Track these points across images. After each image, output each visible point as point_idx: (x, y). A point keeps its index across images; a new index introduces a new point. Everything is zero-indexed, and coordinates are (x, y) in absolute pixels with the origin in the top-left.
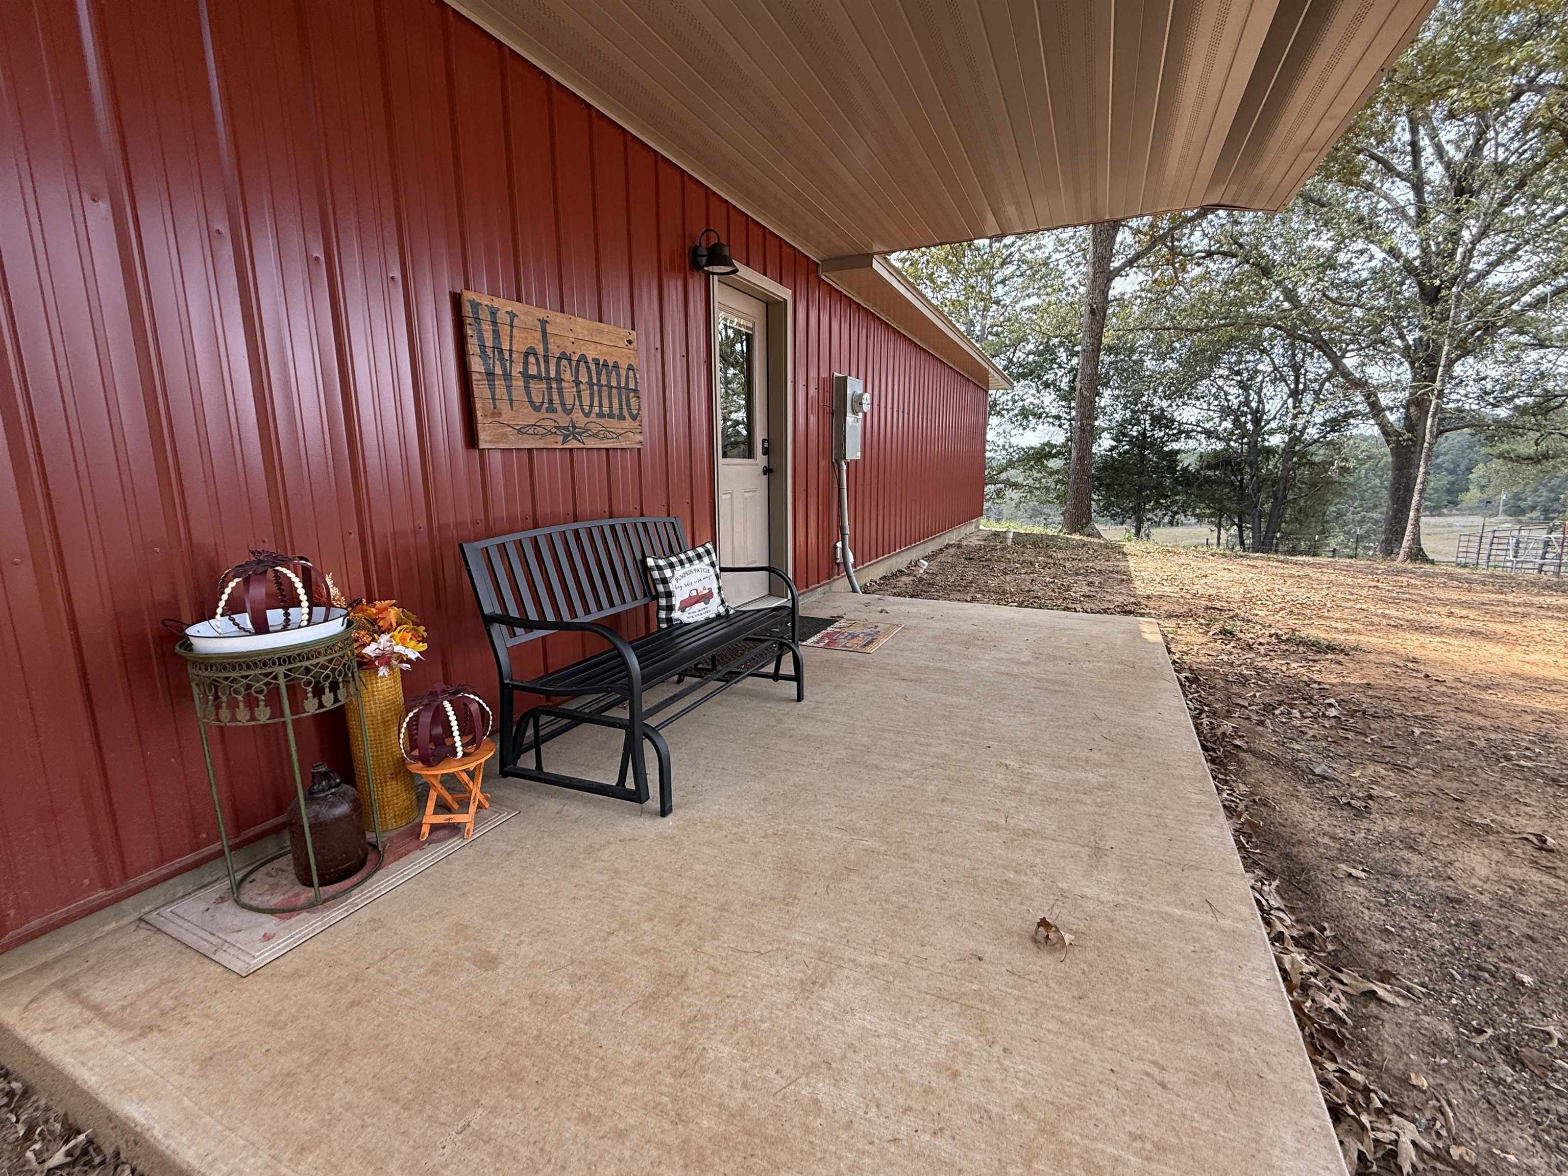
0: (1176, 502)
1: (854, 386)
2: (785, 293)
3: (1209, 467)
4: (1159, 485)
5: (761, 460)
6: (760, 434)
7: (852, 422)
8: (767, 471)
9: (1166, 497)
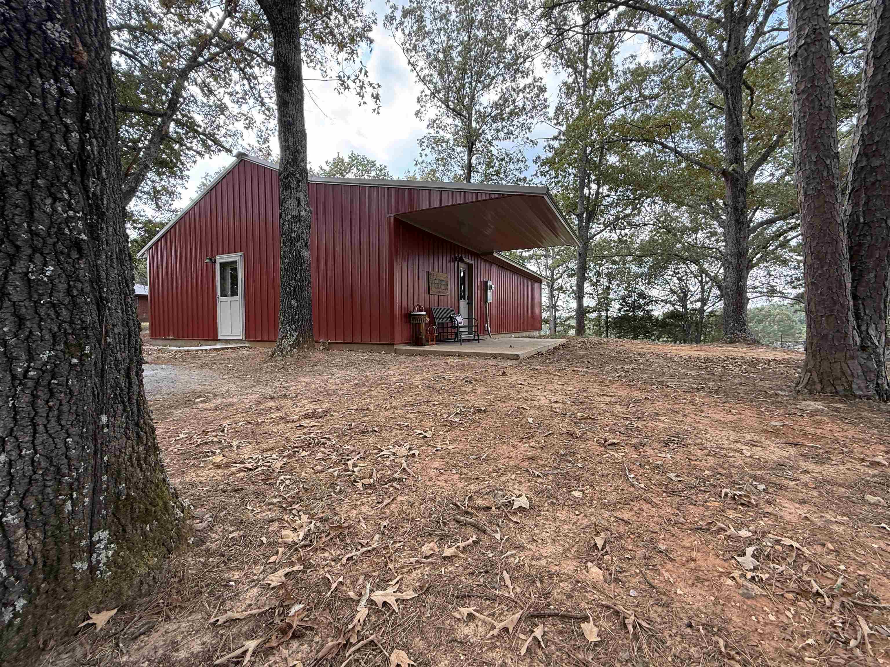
0: (653, 335)
1: (489, 283)
2: (473, 262)
3: (668, 317)
4: (644, 327)
5: (467, 301)
6: (467, 295)
7: (489, 293)
8: (468, 303)
9: (649, 332)
